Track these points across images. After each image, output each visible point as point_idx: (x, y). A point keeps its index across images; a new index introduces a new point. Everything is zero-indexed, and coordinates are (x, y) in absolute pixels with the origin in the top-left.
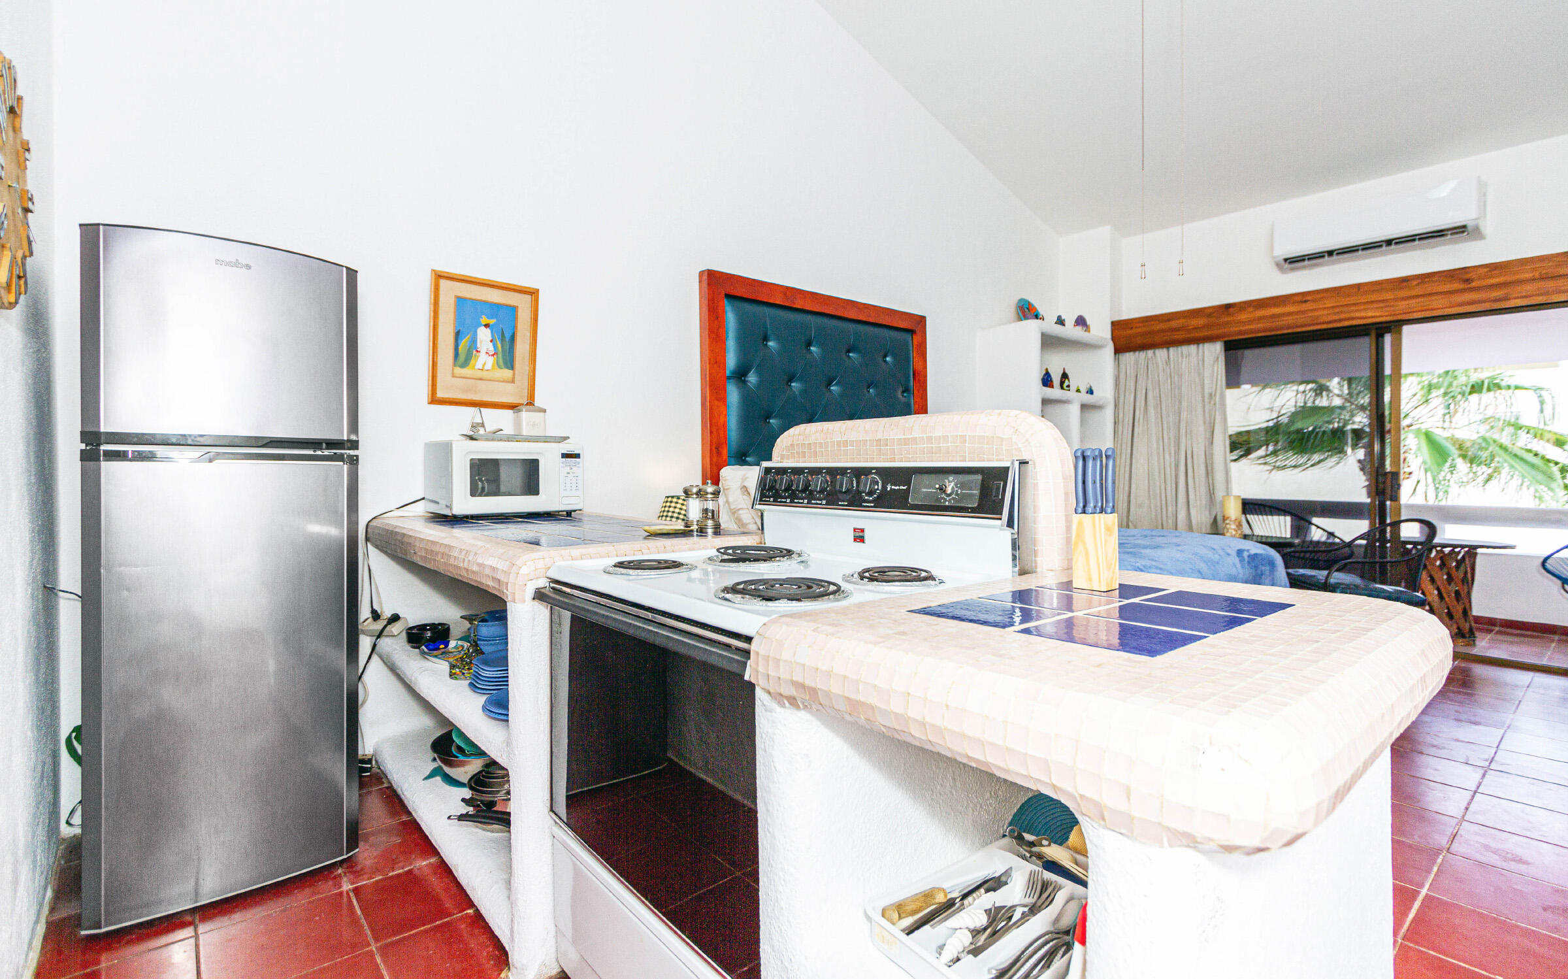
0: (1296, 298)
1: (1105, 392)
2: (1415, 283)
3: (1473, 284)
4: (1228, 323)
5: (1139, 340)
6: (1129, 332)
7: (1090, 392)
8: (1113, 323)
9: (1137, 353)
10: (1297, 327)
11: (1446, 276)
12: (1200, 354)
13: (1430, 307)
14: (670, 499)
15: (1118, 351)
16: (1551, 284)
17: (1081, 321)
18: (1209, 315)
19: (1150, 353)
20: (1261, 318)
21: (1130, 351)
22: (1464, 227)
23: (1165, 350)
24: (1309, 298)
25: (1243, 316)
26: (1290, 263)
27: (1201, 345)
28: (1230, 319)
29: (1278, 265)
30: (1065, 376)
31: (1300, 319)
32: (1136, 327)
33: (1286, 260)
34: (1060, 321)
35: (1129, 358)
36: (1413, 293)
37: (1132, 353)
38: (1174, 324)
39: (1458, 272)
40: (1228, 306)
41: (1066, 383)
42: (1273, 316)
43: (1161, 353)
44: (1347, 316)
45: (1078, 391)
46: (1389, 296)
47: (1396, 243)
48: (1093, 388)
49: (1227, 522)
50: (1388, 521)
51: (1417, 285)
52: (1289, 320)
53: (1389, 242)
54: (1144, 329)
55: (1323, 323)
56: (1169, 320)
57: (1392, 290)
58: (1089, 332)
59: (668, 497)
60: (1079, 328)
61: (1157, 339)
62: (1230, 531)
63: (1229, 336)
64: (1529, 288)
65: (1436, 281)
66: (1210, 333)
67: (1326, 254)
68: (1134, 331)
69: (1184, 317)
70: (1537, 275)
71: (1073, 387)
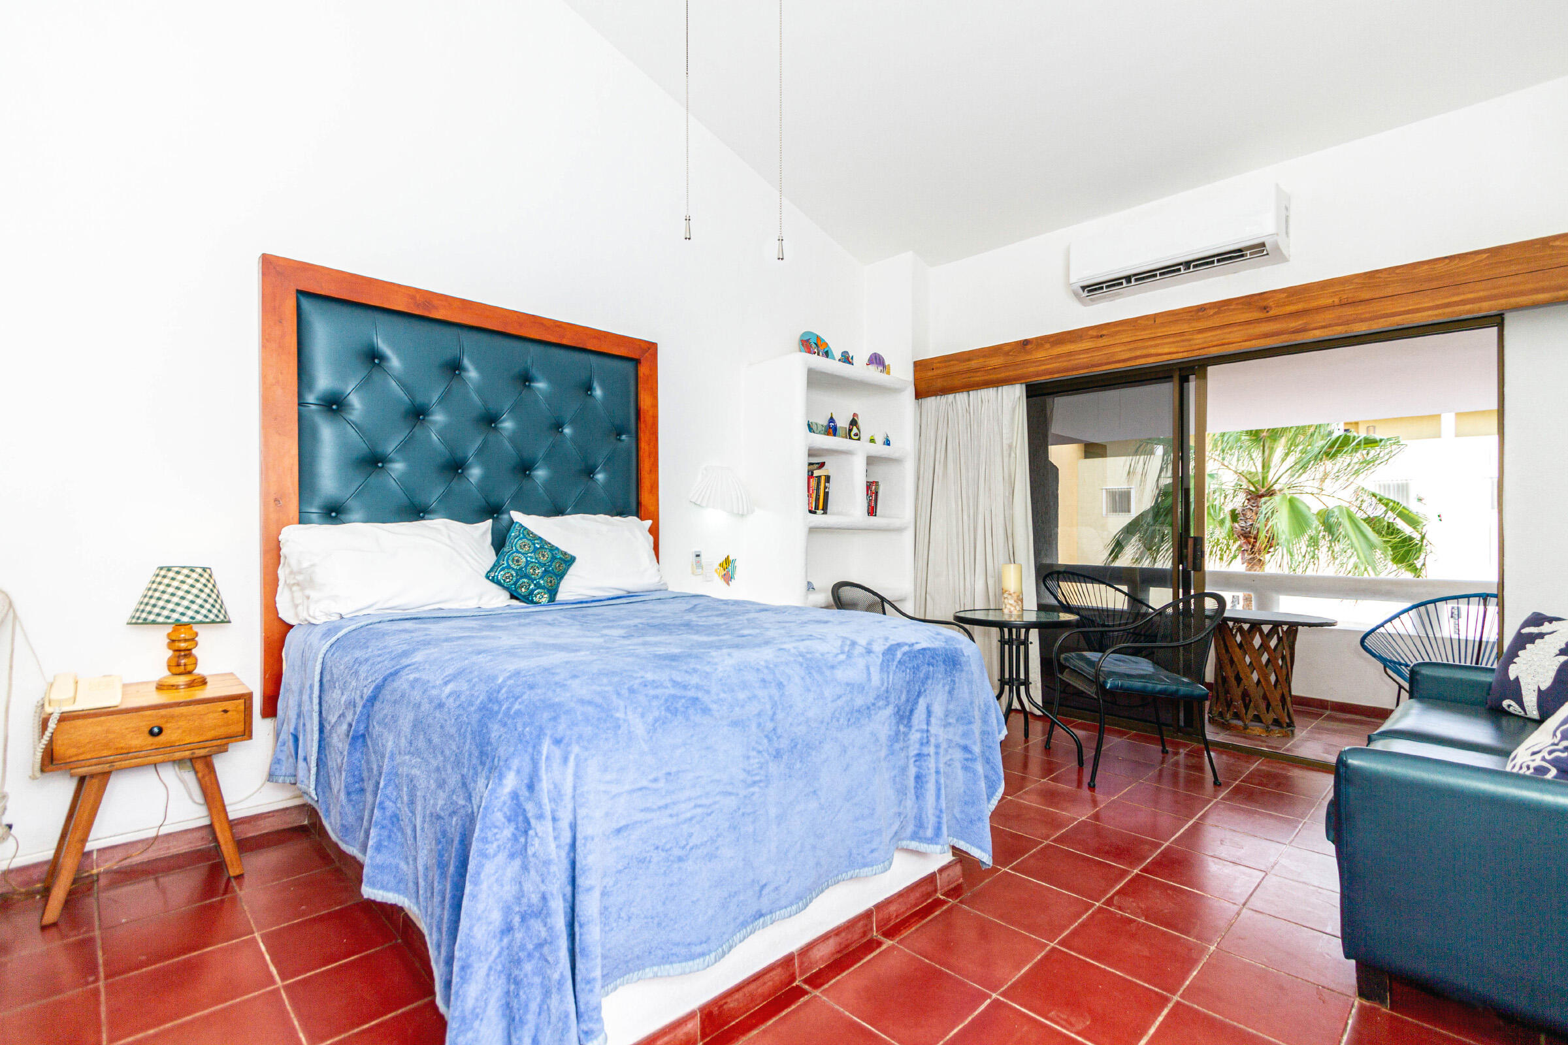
0: (1091, 333)
1: (905, 443)
2: (1212, 312)
3: (1271, 313)
4: (1024, 362)
5: (939, 383)
6: (930, 374)
7: (887, 443)
8: (916, 364)
9: (939, 397)
10: (1093, 366)
11: (1242, 304)
12: (999, 398)
13: (1226, 341)
14: (163, 573)
15: (919, 395)
16: (1349, 311)
17: (876, 360)
18: (1007, 354)
19: (951, 397)
20: (1059, 356)
21: (932, 396)
22: (1263, 245)
23: (965, 394)
24: (1104, 332)
25: (1040, 355)
26: (1089, 291)
27: (1000, 388)
28: (1028, 357)
29: (1076, 295)
30: (854, 422)
31: (1097, 357)
32: (937, 368)
33: (1083, 288)
34: (846, 359)
35: (931, 402)
36: (1209, 324)
37: (933, 398)
38: (974, 364)
39: (1256, 298)
40: (1026, 343)
41: (855, 430)
42: (1070, 354)
43: (961, 397)
44: (1145, 352)
45: (872, 441)
46: (1185, 327)
47: (1195, 266)
48: (890, 439)
49: (1005, 595)
50: (1192, 592)
51: (1215, 314)
52: (1083, 359)
53: (1187, 264)
54: (945, 370)
55: (1119, 362)
56: (969, 360)
57: (1189, 321)
58: (889, 373)
59: (161, 568)
60: (872, 368)
61: (957, 382)
62: (1008, 606)
63: (1029, 377)
64: (1329, 316)
65: (1234, 309)
66: (1007, 374)
67: (1124, 281)
68: (935, 372)
69: (985, 356)
70: (1336, 300)
71: (865, 436)
